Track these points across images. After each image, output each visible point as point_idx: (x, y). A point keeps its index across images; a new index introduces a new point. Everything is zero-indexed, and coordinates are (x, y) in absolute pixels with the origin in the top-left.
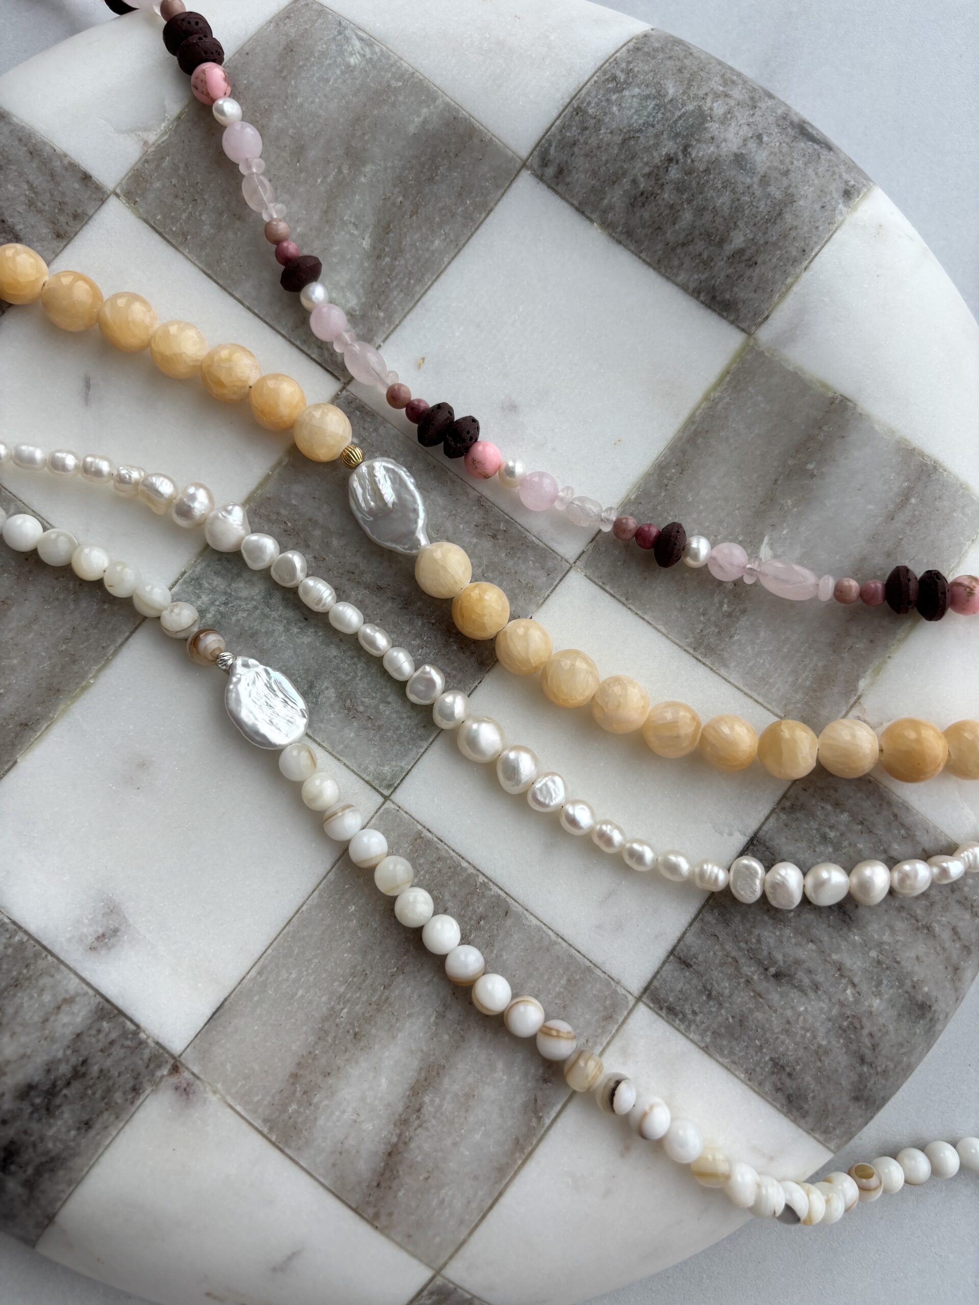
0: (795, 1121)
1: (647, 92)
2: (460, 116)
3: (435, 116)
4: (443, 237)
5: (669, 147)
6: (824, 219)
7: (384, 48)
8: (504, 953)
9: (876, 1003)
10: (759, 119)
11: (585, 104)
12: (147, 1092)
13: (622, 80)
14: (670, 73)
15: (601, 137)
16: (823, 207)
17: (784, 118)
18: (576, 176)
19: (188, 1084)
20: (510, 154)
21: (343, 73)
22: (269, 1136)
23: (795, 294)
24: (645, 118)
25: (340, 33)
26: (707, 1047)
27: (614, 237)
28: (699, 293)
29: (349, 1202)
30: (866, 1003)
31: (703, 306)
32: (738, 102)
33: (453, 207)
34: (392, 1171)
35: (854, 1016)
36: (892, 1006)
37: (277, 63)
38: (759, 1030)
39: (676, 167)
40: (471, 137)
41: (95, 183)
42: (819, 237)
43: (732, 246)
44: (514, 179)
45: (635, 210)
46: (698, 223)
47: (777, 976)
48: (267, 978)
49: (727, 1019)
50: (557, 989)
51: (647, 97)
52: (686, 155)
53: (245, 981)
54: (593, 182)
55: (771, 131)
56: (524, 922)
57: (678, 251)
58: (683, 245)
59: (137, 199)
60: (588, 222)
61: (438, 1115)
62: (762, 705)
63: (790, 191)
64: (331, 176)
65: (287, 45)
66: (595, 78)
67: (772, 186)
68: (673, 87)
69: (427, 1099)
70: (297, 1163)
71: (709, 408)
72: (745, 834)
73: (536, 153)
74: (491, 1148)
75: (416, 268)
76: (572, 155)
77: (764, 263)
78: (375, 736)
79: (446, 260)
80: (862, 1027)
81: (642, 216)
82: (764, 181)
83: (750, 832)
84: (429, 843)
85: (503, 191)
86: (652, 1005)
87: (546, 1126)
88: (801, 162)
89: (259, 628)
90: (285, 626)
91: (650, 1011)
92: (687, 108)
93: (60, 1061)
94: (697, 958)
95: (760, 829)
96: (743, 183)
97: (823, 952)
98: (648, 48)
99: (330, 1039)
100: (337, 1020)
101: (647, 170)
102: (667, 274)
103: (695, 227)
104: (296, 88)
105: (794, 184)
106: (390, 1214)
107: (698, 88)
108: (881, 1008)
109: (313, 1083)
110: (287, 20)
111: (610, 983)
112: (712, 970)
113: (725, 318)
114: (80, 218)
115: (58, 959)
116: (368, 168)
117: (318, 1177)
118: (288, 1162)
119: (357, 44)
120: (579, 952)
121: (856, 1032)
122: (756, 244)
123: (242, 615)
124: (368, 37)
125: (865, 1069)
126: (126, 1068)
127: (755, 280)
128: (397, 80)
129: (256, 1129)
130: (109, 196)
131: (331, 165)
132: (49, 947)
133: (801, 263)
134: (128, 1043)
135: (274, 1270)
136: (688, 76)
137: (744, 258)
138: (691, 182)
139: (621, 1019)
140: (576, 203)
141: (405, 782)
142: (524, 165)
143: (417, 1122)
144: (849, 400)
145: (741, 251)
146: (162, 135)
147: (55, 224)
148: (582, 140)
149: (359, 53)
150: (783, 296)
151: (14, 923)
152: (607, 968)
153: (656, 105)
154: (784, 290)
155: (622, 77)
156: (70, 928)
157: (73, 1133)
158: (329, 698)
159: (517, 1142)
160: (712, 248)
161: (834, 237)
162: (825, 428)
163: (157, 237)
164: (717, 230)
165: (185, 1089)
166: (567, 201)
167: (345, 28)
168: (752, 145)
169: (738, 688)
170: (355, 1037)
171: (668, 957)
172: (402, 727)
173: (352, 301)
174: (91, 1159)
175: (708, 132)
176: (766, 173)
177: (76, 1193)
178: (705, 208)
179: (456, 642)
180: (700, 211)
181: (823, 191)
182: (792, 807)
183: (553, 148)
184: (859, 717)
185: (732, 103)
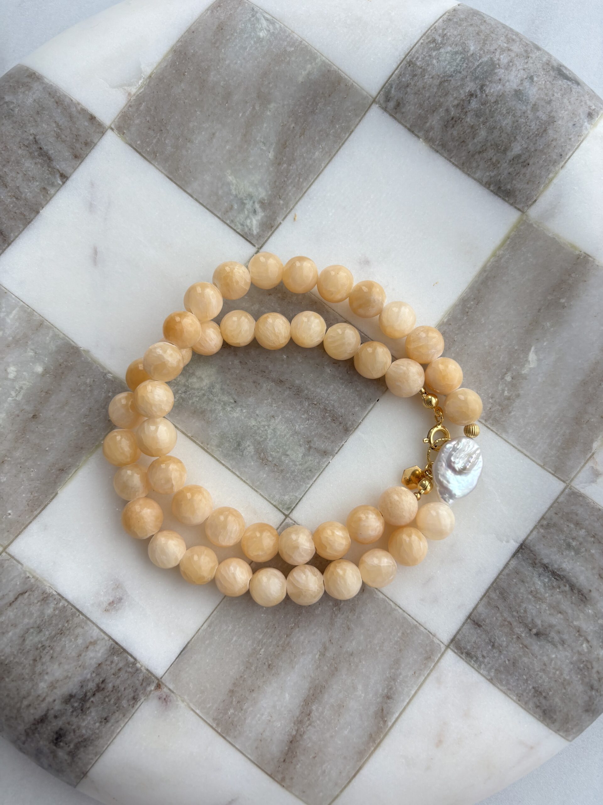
0: (547, 725)
1: (456, 49)
2: (332, 69)
3: (315, 70)
4: (320, 150)
5: (471, 86)
6: (575, 133)
7: (282, 26)
8: (362, 616)
9: (602, 652)
10: (531, 65)
11: (415, 59)
12: (142, 700)
13: (439, 42)
14: (471, 35)
15: (425, 81)
16: (574, 125)
17: (547, 64)
18: (409, 108)
19: (166, 696)
20: (365, 93)
21: (255, 43)
22: (216, 729)
23: (555, 184)
24: (454, 67)
25: (253, 16)
26: (492, 679)
27: (433, 148)
28: (490, 185)
29: (266, 771)
30: (596, 653)
31: (492, 193)
32: (517, 54)
33: (328, 130)
34: (292, 752)
35: (587, 661)
37: (213, 38)
38: (526, 669)
39: (475, 100)
40: (339, 84)
41: (98, 122)
42: (572, 145)
43: (513, 153)
44: (367, 110)
45: (448, 130)
47: (537, 634)
48: (214, 629)
49: (505, 662)
50: (396, 639)
51: (456, 53)
52: (482, 92)
53: (200, 631)
54: (420, 111)
55: (539, 73)
56: (375, 596)
57: (476, 157)
58: (480, 152)
59: (125, 131)
60: (416, 138)
61: (321, 718)
62: (528, 457)
63: (553, 114)
64: (248, 112)
65: (219, 25)
66: (421, 41)
67: (540, 111)
68: (473, 45)
69: (314, 708)
70: (234, 746)
71: (495, 261)
72: (516, 542)
73: (382, 93)
74: (355, 740)
75: (303, 170)
76: (406, 94)
77: (534, 164)
78: (279, 477)
79: (323, 165)
80: (592, 668)
81: (452, 133)
82: (535, 108)
83: (520, 540)
85: (360, 118)
86: (456, 651)
87: (389, 727)
88: (559, 94)
89: (206, 408)
90: (222, 407)
91: (455, 655)
92: (483, 60)
93: (88, 680)
94: (485, 621)
95: (526, 538)
96: (520, 110)
97: (568, 620)
98: (457, 19)
99: (253, 668)
100: (258, 656)
101: (456, 102)
102: (468, 172)
103: (488, 141)
104: (225, 54)
105: (554, 110)
106: (292, 779)
107: (490, 45)
109: (243, 696)
110: (219, 8)
111: (429, 636)
112: (495, 629)
113: (507, 202)
114: (89, 145)
115: (86, 617)
116: (272, 106)
117: (247, 755)
118: (228, 745)
119: (264, 23)
120: (410, 615)
121: (588, 671)
122: (529, 151)
123: (195, 399)
124: (272, 18)
125: (594, 693)
126: (129, 685)
127: (528, 176)
128: (291, 47)
129: (209, 725)
130: (107, 130)
131: (248, 104)
132: (80, 610)
133: (559, 164)
136: (483, 37)
137: (521, 161)
138: (485, 109)
139: (436, 659)
141: (298, 506)
142: (374, 101)
143: (308, 722)
144: (590, 257)
145: (519, 156)
146: (140, 88)
147: (73, 149)
148: (412, 84)
149: (265, 29)
150: (546, 186)
151: (59, 594)
152: (427, 626)
153: (462, 58)
154: (547, 182)
155: (439, 39)
156: (92, 598)
157: (97, 724)
158: (250, 452)
159: (371, 736)
160: (499, 154)
161: (581, 145)
162: (573, 275)
163: (137, 155)
164: (503, 142)
165: (165, 699)
166: (403, 124)
167: (257, 12)
168: (527, 84)
169: (514, 447)
170: (269, 667)
171: (467, 620)
172: (296, 471)
173: (262, 193)
174: (108, 740)
175: (497, 76)
176: (536, 102)
177: (100, 760)
178: (495, 128)
179: (330, 416)
180: (491, 130)
181: (574, 114)
182: (548, 525)
183: (393, 89)
184: (592, 467)
185: (513, 55)
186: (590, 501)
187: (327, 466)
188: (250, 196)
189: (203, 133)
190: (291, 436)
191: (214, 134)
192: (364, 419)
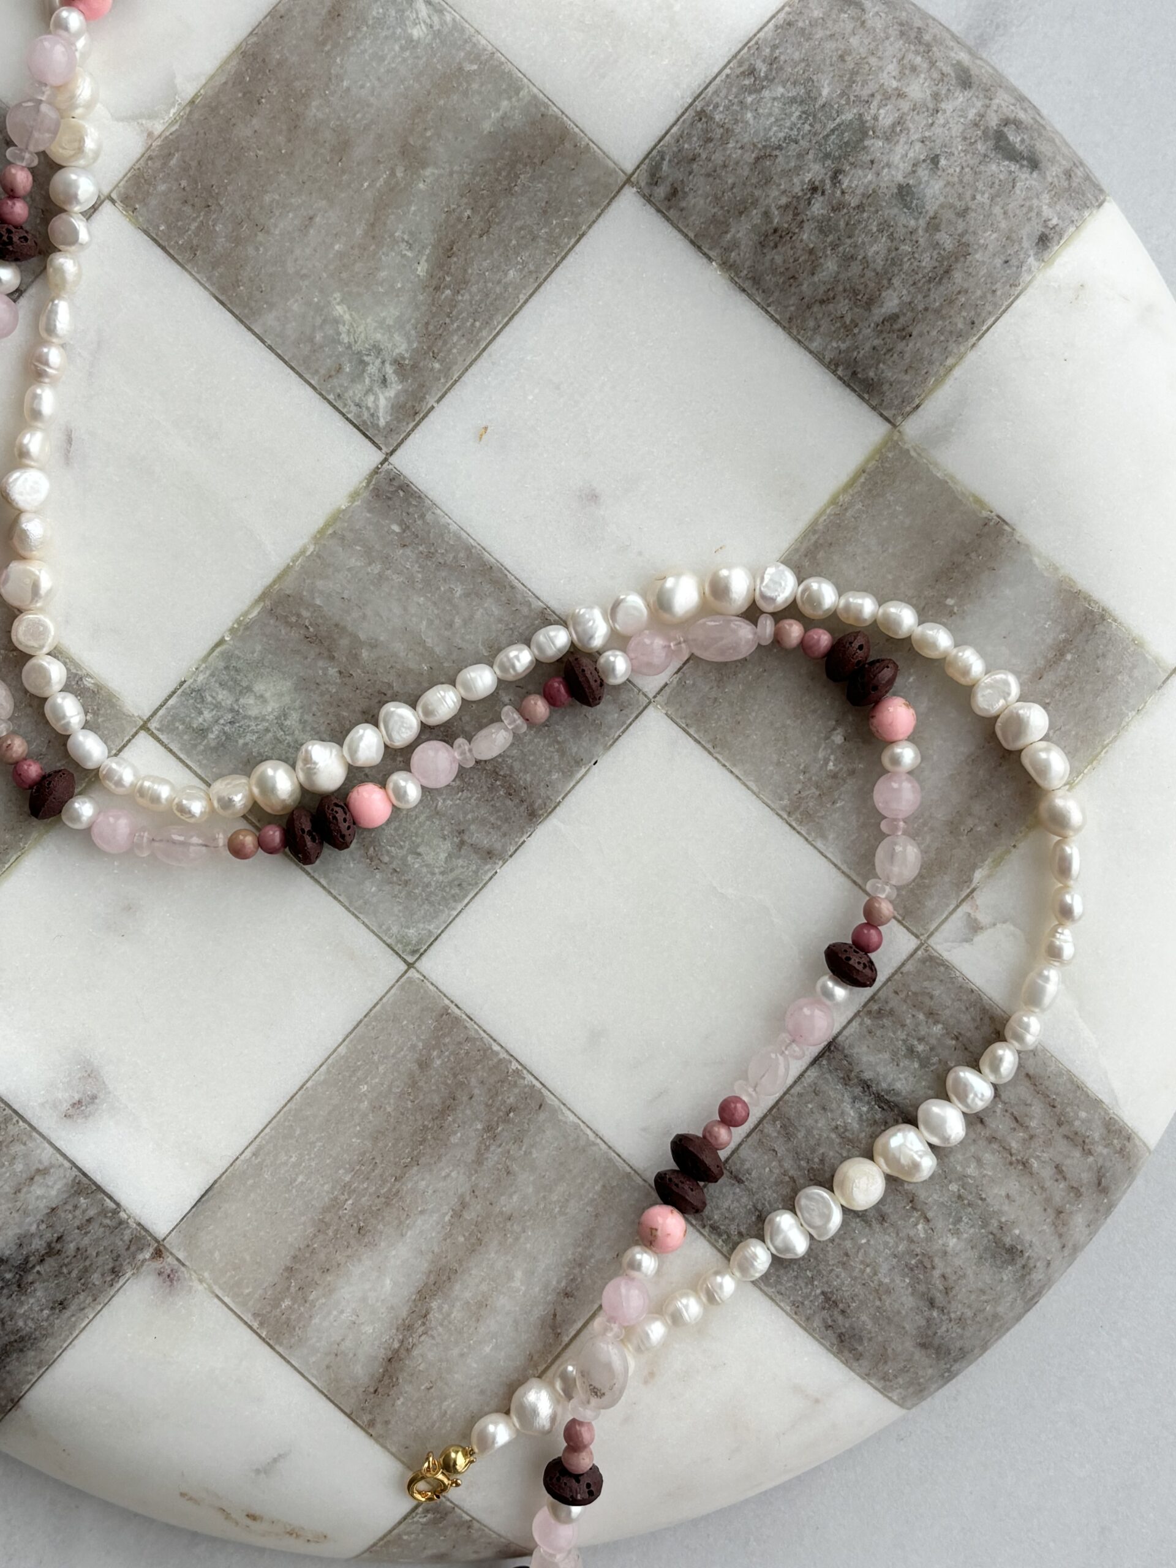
0: (846, 1363)
1: (794, 93)
2: (550, 112)
3: (517, 111)
4: (519, 266)
5: (815, 171)
6: (1004, 279)
7: (458, 17)
8: (534, 1151)
9: (952, 1242)
10: (939, 130)
11: (711, 107)
12: (127, 1276)
13: (762, 74)
14: (828, 62)
15: (728, 152)
16: (1006, 262)
17: (976, 125)
19: (172, 1271)
20: (611, 165)
21: (402, 49)
22: (258, 1331)
23: (956, 379)
24: (787, 130)
27: (736, 283)
28: (837, 365)
29: (342, 1407)
30: (940, 1242)
31: (840, 382)
32: (915, 105)
33: (535, 227)
34: (391, 1377)
35: (924, 1254)
36: (972, 1248)
37: (319, 32)
38: (812, 1260)
39: (821, 199)
40: (562, 140)
42: (995, 305)
43: (883, 310)
44: (614, 198)
45: (765, 251)
46: (842, 276)
48: (264, 1160)
50: (591, 1195)
51: (793, 100)
52: (835, 184)
53: (238, 1162)
54: (716, 210)
55: (953, 149)
56: (560, 1117)
57: (815, 309)
58: (822, 302)
59: (137, 206)
60: (705, 260)
61: (446, 1323)
63: (968, 238)
64: (382, 180)
66: (727, 71)
67: (943, 232)
68: (829, 85)
69: (434, 1305)
70: (288, 1362)
71: (835, 514)
73: (643, 167)
74: (502, 1363)
75: (483, 305)
76: (690, 173)
77: (921, 335)
78: (400, 893)
79: (522, 297)
80: (933, 1268)
81: (773, 259)
82: (934, 225)
83: (830, 1035)
84: (457, 1020)
85: (599, 211)
86: (694, 1222)
87: (564, 1344)
88: (986, 195)
92: (844, 118)
93: (32, 1235)
94: (750, 1174)
95: (840, 1033)
96: (904, 226)
98: (804, 20)
99: (330, 1233)
100: (340, 1212)
101: (784, 201)
102: (799, 338)
103: (838, 281)
104: (342, 67)
105: (971, 229)
106: (387, 1423)
107: (863, 86)
108: (958, 1248)
109: (309, 1279)
112: (766, 1189)
113: (867, 402)
115: (30, 1125)
116: (428, 172)
117: (310, 1378)
118: (278, 1359)
119: (423, 9)
120: (619, 1157)
121: (925, 1272)
122: (913, 309)
123: (250, 737)
125: (935, 1314)
126: (105, 1249)
127: (908, 357)
128: (472, 62)
129: (246, 1323)
130: (102, 202)
131: (382, 166)
132: (21, 1113)
133: (967, 339)
134: (107, 1221)
135: (258, 1471)
136: (852, 66)
137: (896, 327)
138: (838, 221)
140: (692, 235)
141: (432, 948)
142: (628, 181)
144: (1007, 523)
145: (893, 318)
146: (172, 124)
148: (704, 156)
149: (424, 22)
150: (939, 382)
153: (804, 112)
154: (942, 372)
155: (762, 68)
156: (43, 1092)
157: (46, 1312)
160: (857, 310)
161: (1014, 305)
162: (973, 555)
163: (159, 251)
164: (866, 286)
165: (169, 1276)
166: (680, 231)
168: (923, 173)
169: (835, 865)
170: (359, 1232)
172: (433, 884)
173: (401, 346)
174: (65, 1341)
175: (867, 153)
176: (936, 213)
177: (47, 1376)
178: (853, 258)
179: (503, 786)
180: (848, 259)
181: (1010, 238)
182: (880, 1011)
183: (665, 163)
184: (969, 915)
185: (905, 106)
186: (958, 974)
187: (491, 878)
188: (377, 349)
189: (291, 215)
190: (428, 818)
191: (311, 218)
192: (566, 795)
